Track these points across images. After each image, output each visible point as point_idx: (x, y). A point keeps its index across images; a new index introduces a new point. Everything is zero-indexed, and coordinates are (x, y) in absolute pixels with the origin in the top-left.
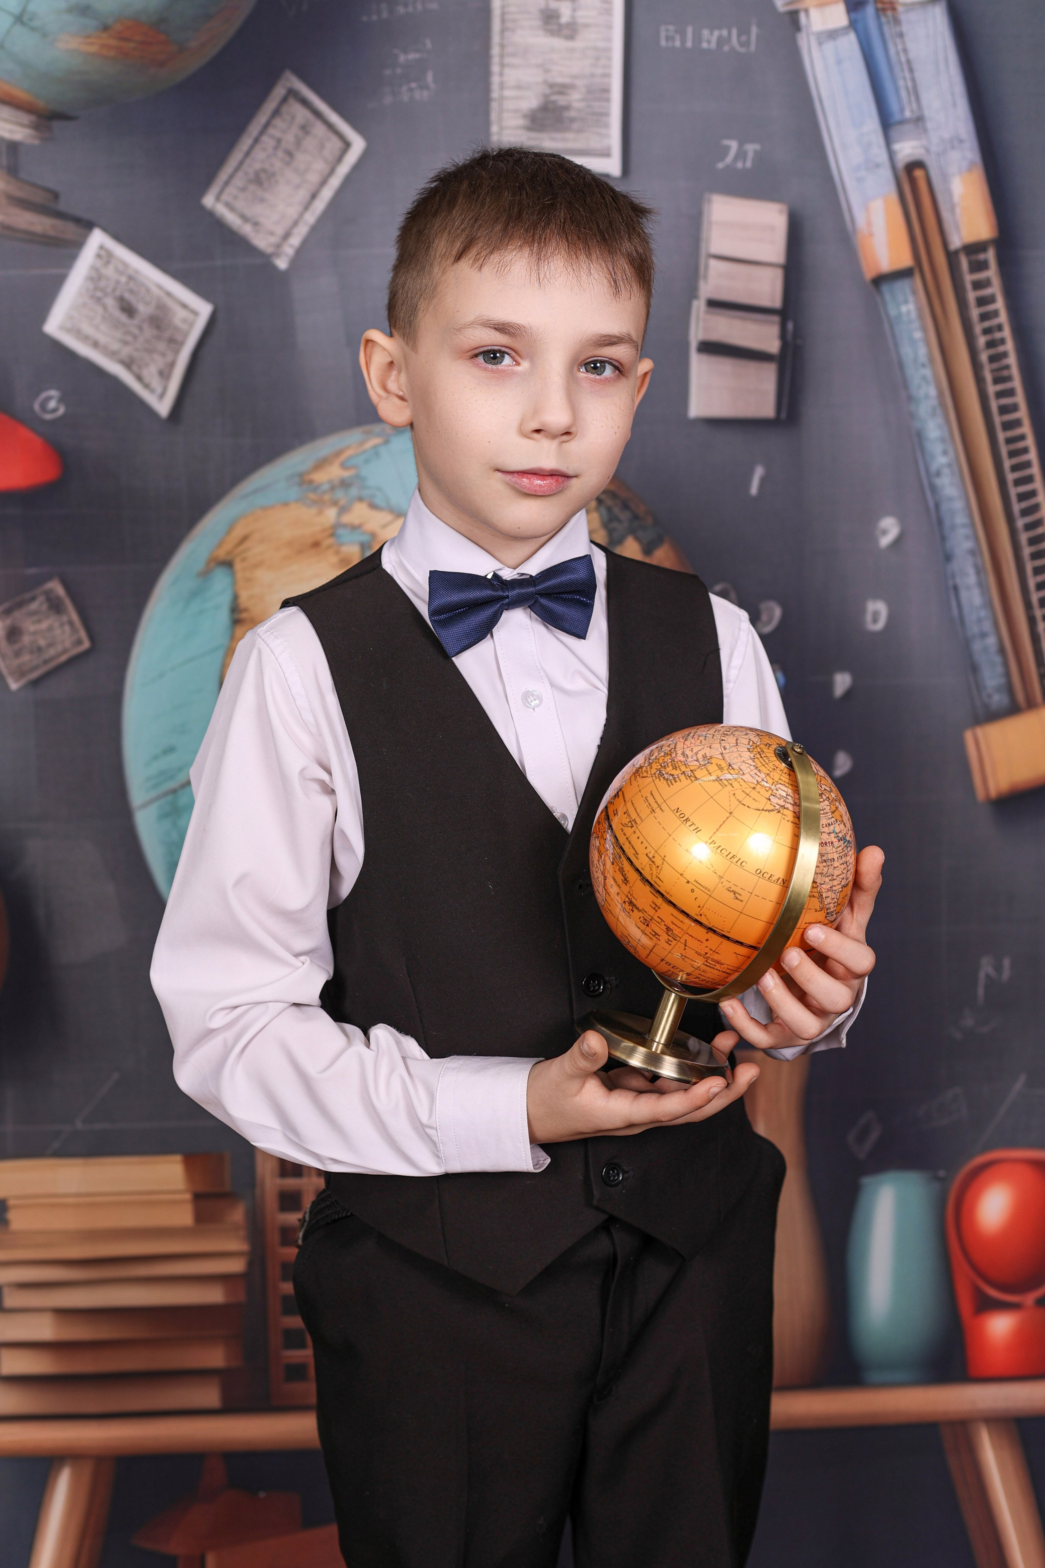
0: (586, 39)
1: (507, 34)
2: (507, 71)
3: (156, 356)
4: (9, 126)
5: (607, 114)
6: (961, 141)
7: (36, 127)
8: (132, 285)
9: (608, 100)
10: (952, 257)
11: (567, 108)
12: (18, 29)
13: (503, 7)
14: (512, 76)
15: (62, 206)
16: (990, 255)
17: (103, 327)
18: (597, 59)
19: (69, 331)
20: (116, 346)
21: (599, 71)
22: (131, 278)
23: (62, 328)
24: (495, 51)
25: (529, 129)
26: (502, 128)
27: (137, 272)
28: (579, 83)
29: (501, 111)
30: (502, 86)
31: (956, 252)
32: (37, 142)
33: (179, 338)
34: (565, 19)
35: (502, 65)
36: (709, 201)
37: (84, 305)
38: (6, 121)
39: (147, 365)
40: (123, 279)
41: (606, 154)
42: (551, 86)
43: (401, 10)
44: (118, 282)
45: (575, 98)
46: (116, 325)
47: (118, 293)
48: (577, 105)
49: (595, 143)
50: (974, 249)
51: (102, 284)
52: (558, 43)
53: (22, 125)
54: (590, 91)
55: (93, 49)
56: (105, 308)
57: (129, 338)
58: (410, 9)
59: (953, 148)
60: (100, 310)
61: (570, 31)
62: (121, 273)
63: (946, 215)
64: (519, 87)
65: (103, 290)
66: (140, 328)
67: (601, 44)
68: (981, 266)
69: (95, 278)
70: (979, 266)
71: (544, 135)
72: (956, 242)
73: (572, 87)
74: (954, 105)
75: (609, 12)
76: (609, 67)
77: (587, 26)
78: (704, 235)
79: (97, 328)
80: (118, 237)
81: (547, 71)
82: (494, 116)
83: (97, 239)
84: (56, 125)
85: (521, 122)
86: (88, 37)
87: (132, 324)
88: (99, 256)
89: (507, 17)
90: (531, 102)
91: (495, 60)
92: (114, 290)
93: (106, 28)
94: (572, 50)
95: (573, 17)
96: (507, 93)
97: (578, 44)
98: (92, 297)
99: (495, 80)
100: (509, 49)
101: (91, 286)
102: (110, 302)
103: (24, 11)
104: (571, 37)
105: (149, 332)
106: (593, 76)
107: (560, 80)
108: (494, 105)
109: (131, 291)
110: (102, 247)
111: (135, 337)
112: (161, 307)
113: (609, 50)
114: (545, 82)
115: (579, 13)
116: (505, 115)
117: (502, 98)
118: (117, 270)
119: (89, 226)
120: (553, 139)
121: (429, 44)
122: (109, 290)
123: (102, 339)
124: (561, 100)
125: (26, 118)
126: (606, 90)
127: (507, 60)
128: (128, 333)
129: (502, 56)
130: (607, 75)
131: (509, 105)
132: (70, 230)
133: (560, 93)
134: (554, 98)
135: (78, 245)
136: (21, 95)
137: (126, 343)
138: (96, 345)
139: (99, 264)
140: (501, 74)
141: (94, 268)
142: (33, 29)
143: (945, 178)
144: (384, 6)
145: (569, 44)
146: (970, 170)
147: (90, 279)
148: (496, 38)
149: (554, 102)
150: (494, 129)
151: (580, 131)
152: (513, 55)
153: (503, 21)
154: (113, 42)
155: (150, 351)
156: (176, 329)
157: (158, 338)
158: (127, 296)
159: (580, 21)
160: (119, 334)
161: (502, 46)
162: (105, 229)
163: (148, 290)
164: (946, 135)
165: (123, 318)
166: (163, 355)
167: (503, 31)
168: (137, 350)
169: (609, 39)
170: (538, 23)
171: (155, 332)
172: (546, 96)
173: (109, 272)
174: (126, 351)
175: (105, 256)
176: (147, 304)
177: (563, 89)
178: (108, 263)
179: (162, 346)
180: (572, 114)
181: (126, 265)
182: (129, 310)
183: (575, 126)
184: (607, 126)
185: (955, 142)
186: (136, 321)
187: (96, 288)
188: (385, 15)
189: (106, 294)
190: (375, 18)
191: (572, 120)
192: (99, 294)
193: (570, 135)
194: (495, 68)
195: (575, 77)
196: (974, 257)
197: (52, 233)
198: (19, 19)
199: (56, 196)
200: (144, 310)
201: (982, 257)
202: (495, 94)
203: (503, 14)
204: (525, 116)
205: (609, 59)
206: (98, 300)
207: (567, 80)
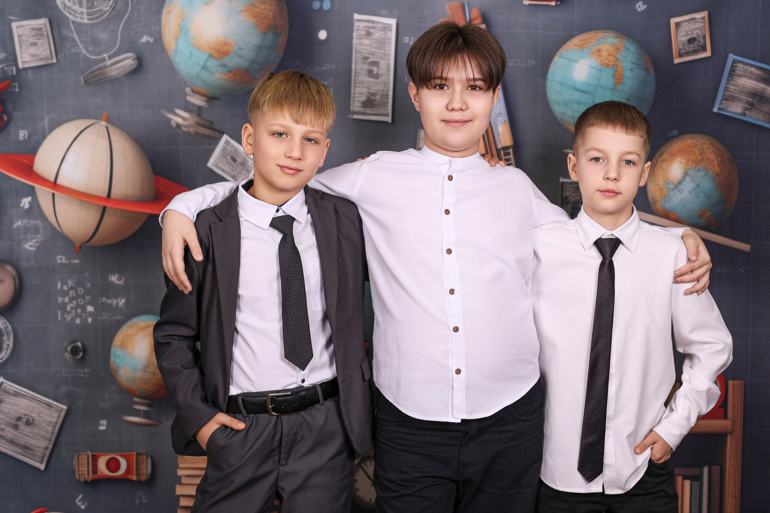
0: (382, 79)
1: (356, 77)
2: (356, 88)
3: (242, 175)
4: (199, 101)
5: (388, 103)
6: (502, 114)
7: (207, 101)
8: (235, 152)
9: (388, 98)
10: (498, 151)
11: (375, 100)
12: (203, 71)
13: (355, 68)
14: (358, 90)
15: (215, 126)
16: (511, 150)
17: (226, 165)
18: (385, 85)
19: (215, 166)
20: (230, 171)
21: (385, 89)
22: (235, 150)
23: (213, 165)
24: (353, 82)
25: (362, 107)
26: (354, 106)
27: (237, 148)
28: (379, 93)
29: (354, 101)
30: (354, 93)
31: (500, 149)
32: (207, 106)
33: (250, 170)
34: (375, 73)
35: (355, 87)
36: (420, 131)
37: (220, 158)
38: (198, 99)
39: (239, 178)
40: (233, 150)
41: (387, 115)
42: (370, 93)
43: (323, 68)
44: (231, 151)
45: (378, 97)
46: (230, 165)
47: (231, 155)
48: (378, 100)
49: (383, 112)
50: (505, 148)
51: (226, 151)
52: (372, 80)
53: (203, 101)
54: (382, 95)
55: (226, 78)
56: (227, 159)
57: (234, 169)
58: (326, 68)
59: (499, 116)
60: (225, 160)
61: (377, 76)
62: (232, 148)
63: (496, 137)
64: (360, 94)
65: (226, 154)
66: (238, 166)
67: (386, 81)
68: (508, 154)
69: (224, 149)
70: (507, 154)
71: (367, 109)
72: (499, 146)
73: (377, 94)
74: (500, 102)
75: (389, 70)
76: (389, 88)
77: (382, 75)
78: (418, 142)
79: (224, 165)
80: (232, 137)
81: (369, 89)
82: (351, 102)
83: (225, 137)
84: (214, 101)
85: (360, 105)
86: (225, 74)
87: (235, 165)
88: (225, 143)
89: (357, 71)
90: (363, 98)
91: (353, 85)
92: (230, 153)
93: (230, 71)
94: (377, 82)
95: (377, 72)
96: (356, 95)
97: (379, 80)
98: (223, 155)
99: (352, 91)
100: (357, 82)
101: (223, 152)
102: (228, 157)
103: (205, 65)
104: (377, 78)
105: (240, 167)
106: (383, 91)
107: (373, 92)
108: (352, 99)
109: (235, 154)
110: (226, 140)
111: (236, 169)
112: (245, 160)
113: (389, 83)
114: (368, 92)
115: (379, 71)
116: (355, 102)
117: (354, 97)
118: (231, 147)
119: (223, 133)
120: (370, 110)
121: (332, 79)
122: (228, 154)
123: (226, 169)
124: (373, 98)
125: (204, 99)
126: (388, 95)
127: (356, 85)
128: (234, 167)
129: (355, 84)
130: (388, 91)
131: (356, 99)
132: (217, 134)
133: (373, 96)
134: (371, 97)
135: (219, 139)
136: (203, 91)
137: (233, 170)
138: (223, 171)
139: (225, 145)
140: (354, 89)
141: (224, 146)
142: (207, 71)
143: (497, 126)
144: (318, 67)
145: (376, 80)
146: (504, 123)
147: (222, 150)
148: (353, 78)
149: (371, 99)
150: (352, 107)
151: (379, 108)
152: (359, 83)
153: (355, 73)
154: (232, 76)
155: (241, 173)
156: (249, 166)
157: (243, 169)
158: (234, 155)
159: (380, 73)
160: (231, 168)
161: (355, 81)
162: (228, 134)
163: (241, 154)
164: (497, 112)
165: (232, 162)
166: (245, 175)
167: (355, 76)
168: (236, 173)
169: (389, 79)
170: (366, 73)
171: (242, 167)
172: (368, 97)
173: (229, 148)
174: (233, 173)
175: (227, 142)
176: (240, 158)
177: (374, 94)
178: (228, 145)
179: (244, 172)
180: (377, 102)
181: (234, 146)
182: (234, 160)
183: (377, 106)
184: (387, 106)
185: (500, 114)
186: (237, 164)
187: (224, 153)
188: (318, 70)
189: (227, 155)
190: (315, 71)
191: (377, 104)
192: (225, 155)
193: (375, 109)
194: (352, 88)
195: (378, 91)
196: (505, 151)
197: (211, 135)
198: (204, 68)
199: (213, 123)
200: (239, 160)
201: (508, 151)
202: (352, 96)
203: (355, 70)
204: (361, 103)
205: (389, 85)
206: (225, 157)
207: (375, 92)
